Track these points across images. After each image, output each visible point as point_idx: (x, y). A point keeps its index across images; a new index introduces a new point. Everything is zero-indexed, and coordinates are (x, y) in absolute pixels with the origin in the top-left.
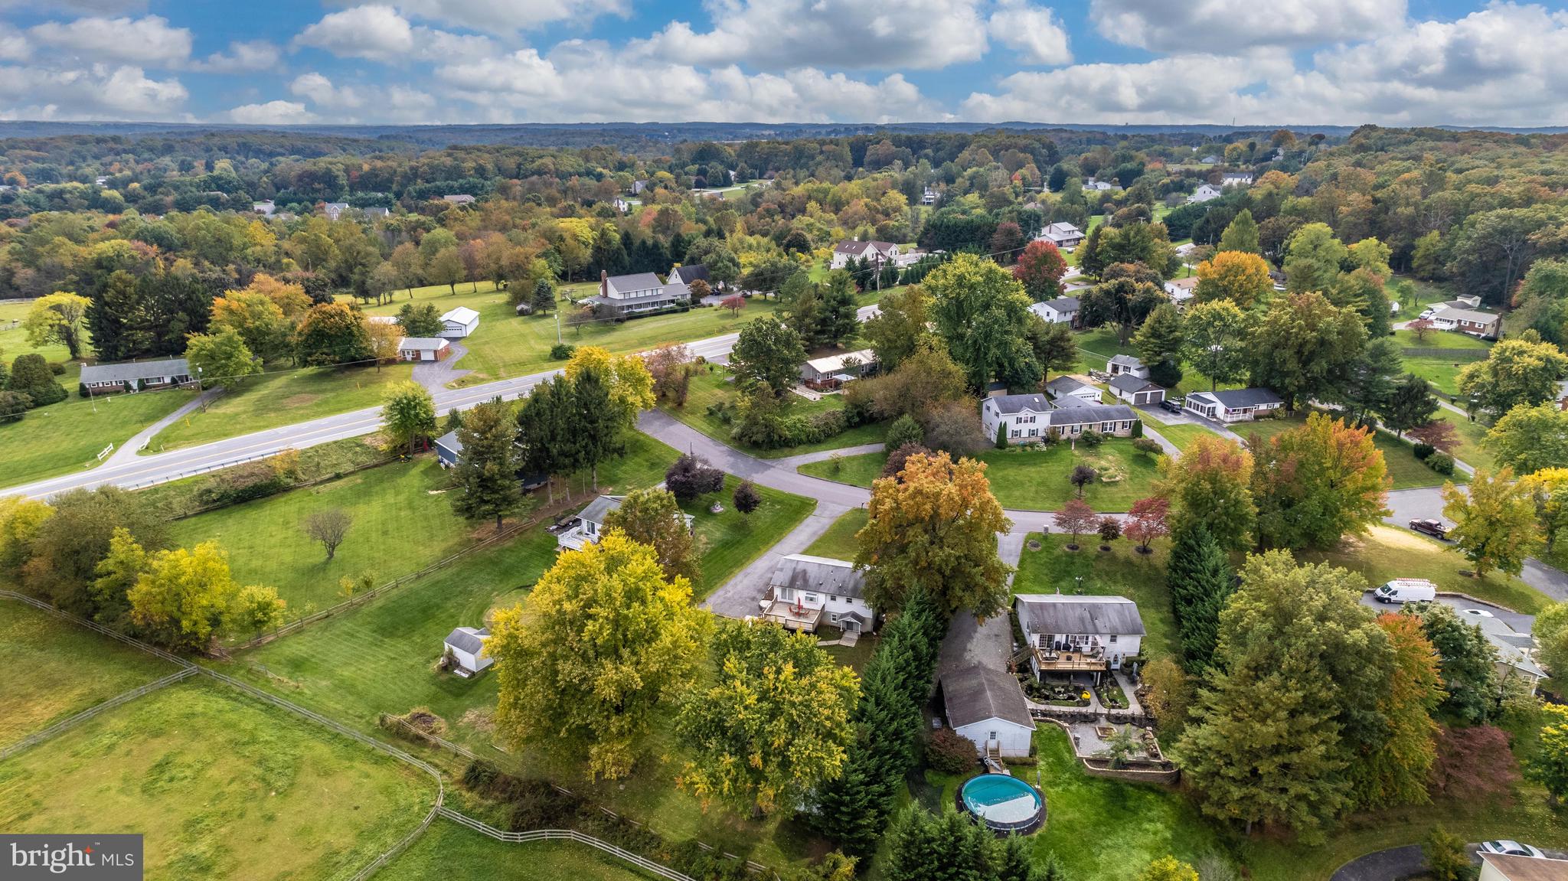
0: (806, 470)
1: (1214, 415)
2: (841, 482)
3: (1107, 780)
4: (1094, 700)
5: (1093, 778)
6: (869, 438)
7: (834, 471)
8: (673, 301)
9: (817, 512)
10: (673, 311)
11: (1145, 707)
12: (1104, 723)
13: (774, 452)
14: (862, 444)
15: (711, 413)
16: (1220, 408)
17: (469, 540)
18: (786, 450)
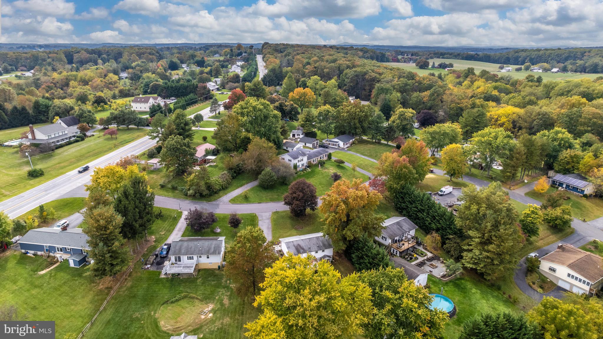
0: (234, 201)
1: (339, 147)
2: (253, 203)
3: (450, 281)
4: (418, 256)
5: (447, 283)
6: (244, 182)
7: (246, 199)
8: (74, 136)
9: (260, 218)
10: (77, 141)
11: (431, 252)
12: (428, 263)
13: (212, 197)
14: (244, 184)
15: (162, 187)
16: (341, 144)
17: (101, 290)
18: (216, 195)
